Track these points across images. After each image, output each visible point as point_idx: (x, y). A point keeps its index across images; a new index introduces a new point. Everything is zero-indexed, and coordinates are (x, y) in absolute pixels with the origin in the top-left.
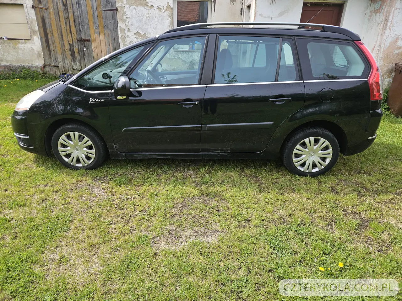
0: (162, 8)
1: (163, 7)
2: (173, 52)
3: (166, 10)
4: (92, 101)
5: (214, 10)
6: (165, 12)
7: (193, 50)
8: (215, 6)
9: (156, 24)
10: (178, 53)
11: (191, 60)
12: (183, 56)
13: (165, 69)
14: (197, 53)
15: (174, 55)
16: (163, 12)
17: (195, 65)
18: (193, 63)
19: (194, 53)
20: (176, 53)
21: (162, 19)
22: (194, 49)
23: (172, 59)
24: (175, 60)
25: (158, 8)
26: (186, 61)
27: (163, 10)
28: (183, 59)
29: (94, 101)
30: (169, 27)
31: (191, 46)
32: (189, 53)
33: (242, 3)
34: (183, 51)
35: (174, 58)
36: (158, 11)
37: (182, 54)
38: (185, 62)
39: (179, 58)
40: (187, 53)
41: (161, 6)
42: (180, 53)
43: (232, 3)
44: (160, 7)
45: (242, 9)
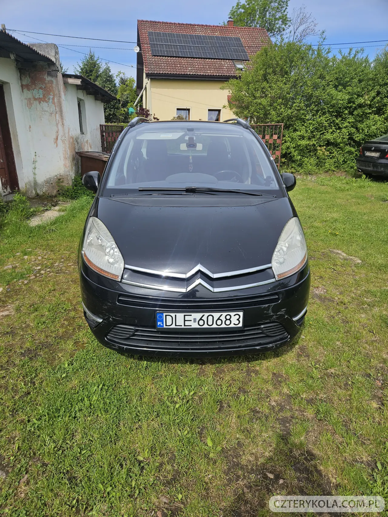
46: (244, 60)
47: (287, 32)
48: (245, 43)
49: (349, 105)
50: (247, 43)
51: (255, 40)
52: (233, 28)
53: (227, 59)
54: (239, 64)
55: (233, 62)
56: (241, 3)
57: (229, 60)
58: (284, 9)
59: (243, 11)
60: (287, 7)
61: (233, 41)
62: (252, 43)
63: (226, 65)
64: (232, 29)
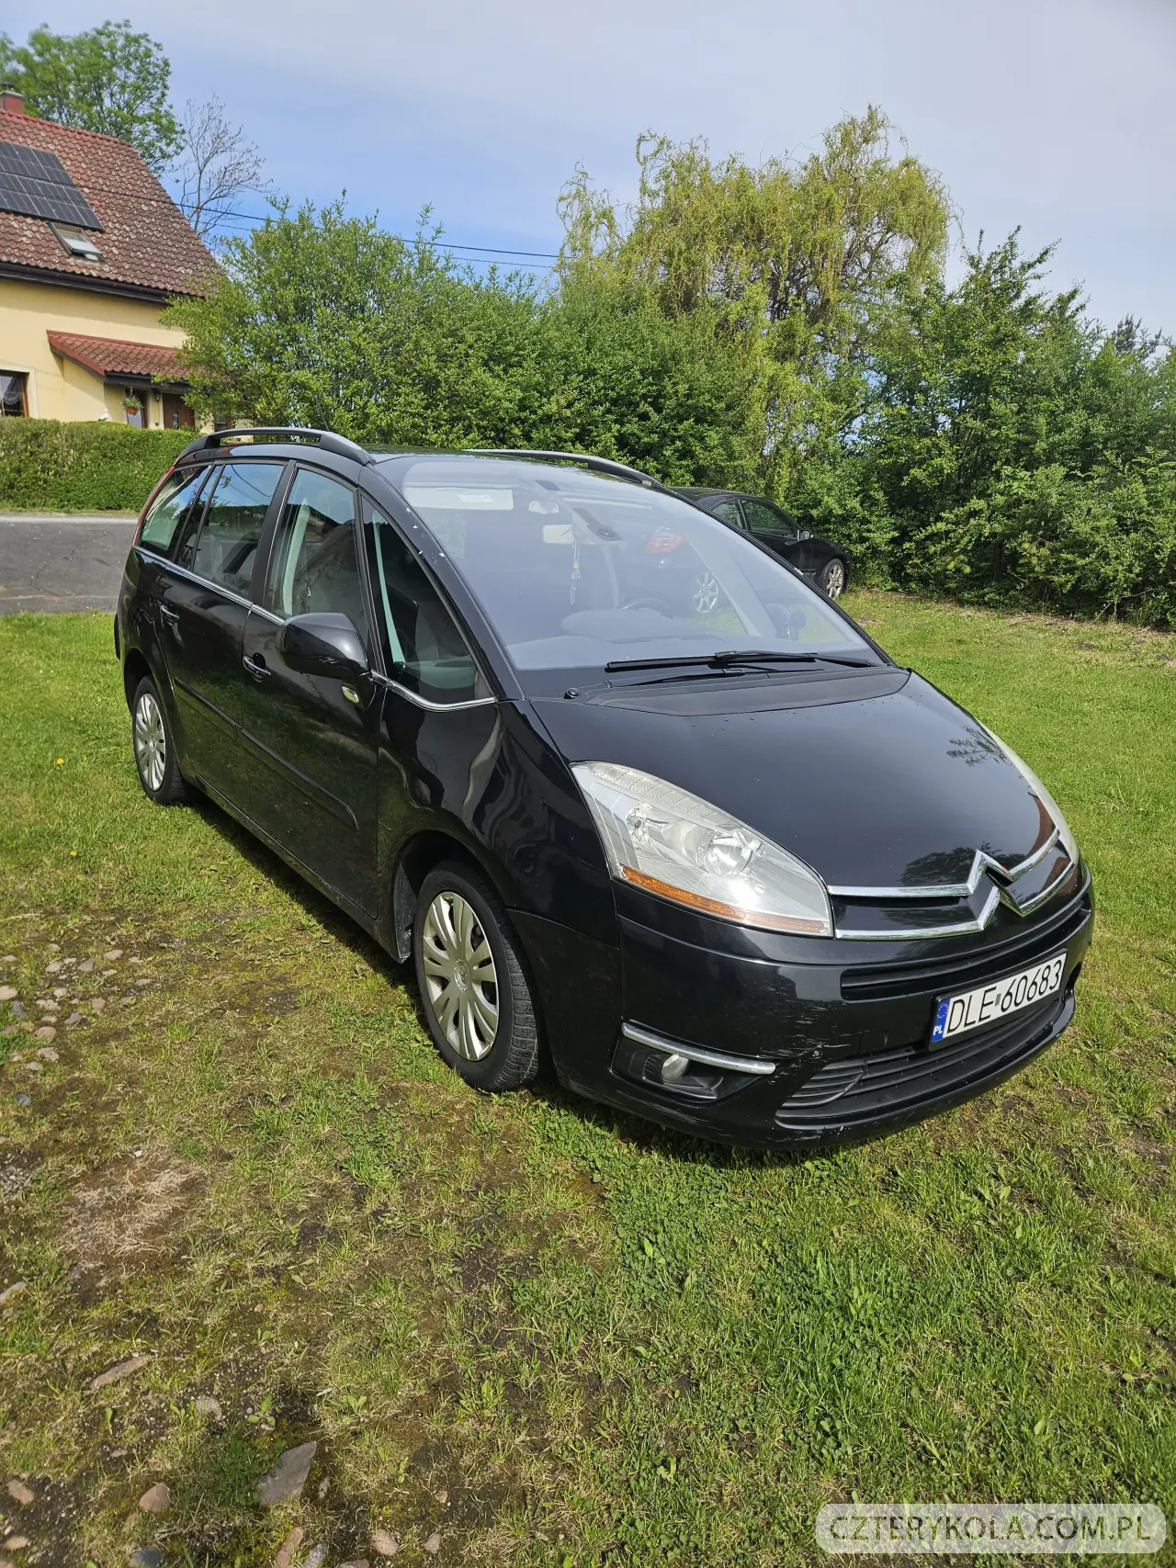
46: (85, 228)
47: (176, 166)
48: (78, 176)
49: (523, 415)
50: (85, 177)
51: (106, 170)
52: (26, 119)
53: (26, 216)
54: (73, 238)
55: (50, 227)
56: (11, 43)
57: (34, 217)
58: (157, 94)
59: (22, 69)
60: (166, 92)
61: (34, 161)
62: (101, 181)
63: (28, 233)
64: (23, 122)
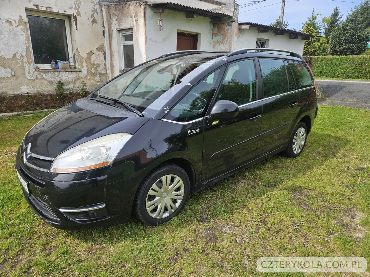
0: (14, 22)
1: (14, 20)
2: (35, 72)
3: (19, 25)
4: (190, 133)
5: (77, 29)
6: (17, 26)
7: (57, 70)
8: (77, 26)
9: (6, 39)
10: (42, 73)
11: (59, 80)
12: (48, 77)
13: (27, 92)
14: (65, 72)
15: (36, 76)
16: (14, 26)
17: (63, 85)
18: (62, 84)
19: (60, 72)
20: (38, 73)
21: (14, 35)
22: (57, 67)
23: (34, 80)
24: (38, 80)
25: (7, 21)
26: (53, 81)
27: (14, 25)
28: (48, 79)
29: (192, 133)
30: (26, 43)
31: (54, 65)
32: (55, 72)
33: (102, 26)
34: (48, 71)
35: (37, 79)
36: (7, 24)
37: (46, 74)
38: (51, 83)
39: (43, 79)
40: (52, 73)
41: (12, 20)
42: (44, 73)
43: (94, 25)
44: (10, 20)
45: (104, 31)
